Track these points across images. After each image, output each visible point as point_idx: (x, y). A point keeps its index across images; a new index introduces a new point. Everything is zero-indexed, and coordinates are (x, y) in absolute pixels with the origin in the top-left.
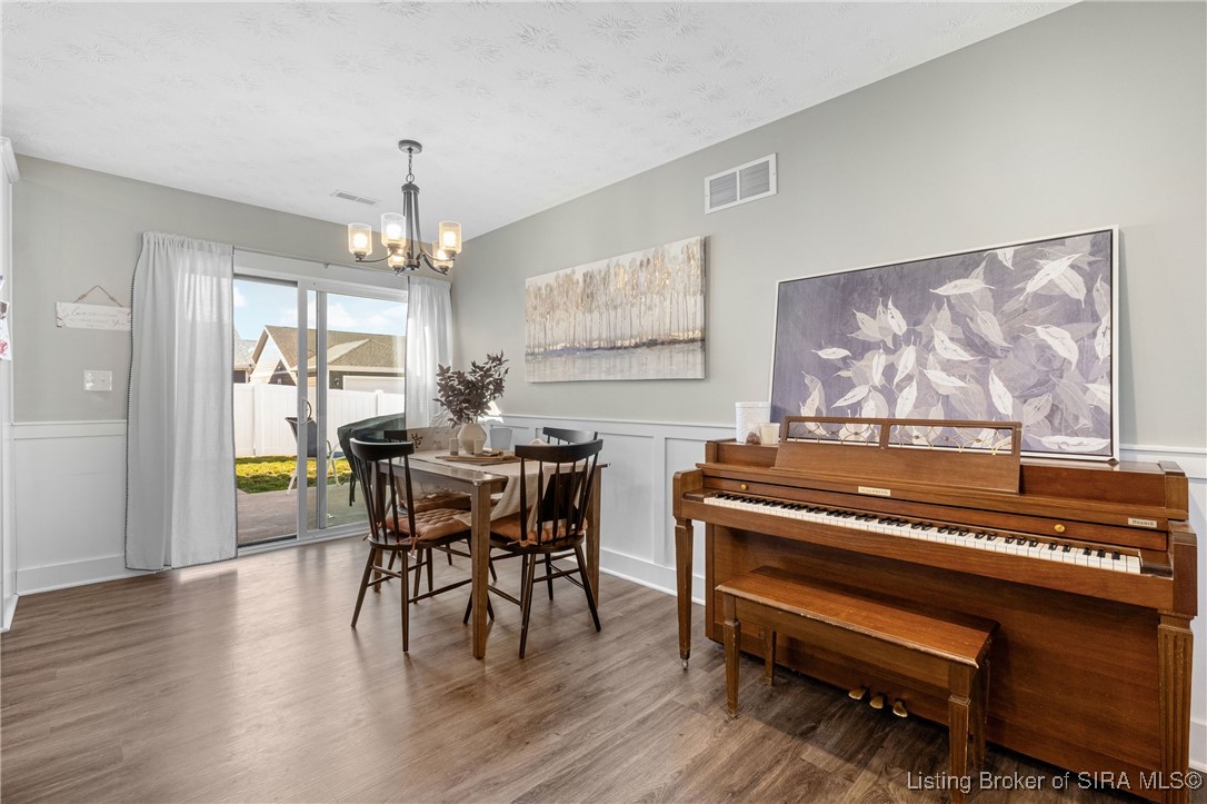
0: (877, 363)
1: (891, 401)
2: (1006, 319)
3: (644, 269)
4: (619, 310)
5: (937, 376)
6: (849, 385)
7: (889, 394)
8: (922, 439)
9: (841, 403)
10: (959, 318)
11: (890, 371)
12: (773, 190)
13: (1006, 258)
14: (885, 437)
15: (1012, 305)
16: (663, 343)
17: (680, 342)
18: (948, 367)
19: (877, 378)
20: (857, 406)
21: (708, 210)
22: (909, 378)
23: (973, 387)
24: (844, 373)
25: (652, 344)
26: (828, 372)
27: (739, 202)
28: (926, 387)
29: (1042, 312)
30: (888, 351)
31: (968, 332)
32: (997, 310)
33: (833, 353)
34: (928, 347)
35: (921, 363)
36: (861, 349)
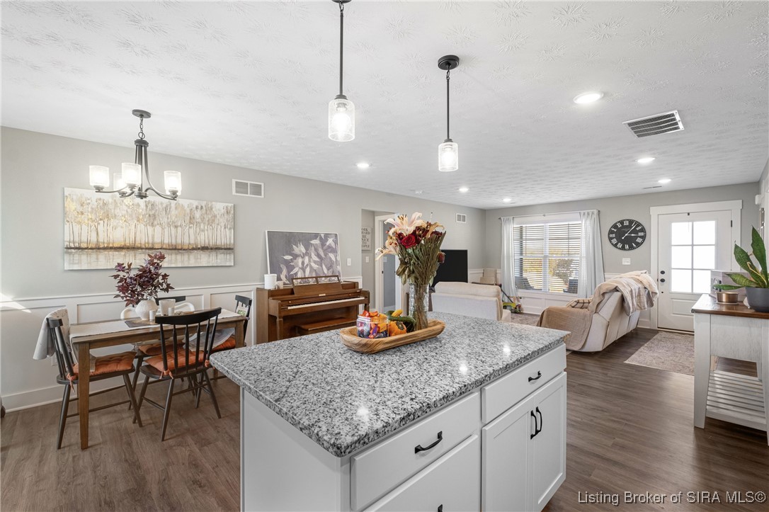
0: (300, 260)
1: (304, 272)
2: (324, 251)
3: (199, 210)
4: (179, 229)
5: (313, 264)
6: (293, 267)
7: (303, 270)
8: (312, 282)
9: (292, 273)
10: (316, 250)
11: (303, 263)
12: (263, 196)
13: (323, 235)
14: (317, 281)
15: (324, 248)
16: (212, 249)
17: (222, 249)
18: (315, 262)
19: (300, 265)
20: (296, 274)
21: (234, 193)
22: (307, 265)
23: (320, 267)
24: (291, 264)
25: (204, 248)
26: (287, 263)
27: (249, 195)
28: (311, 267)
29: (329, 250)
30: (302, 258)
31: (318, 254)
32: (322, 248)
33: (288, 257)
34: (310, 257)
35: (310, 261)
36: (295, 256)
